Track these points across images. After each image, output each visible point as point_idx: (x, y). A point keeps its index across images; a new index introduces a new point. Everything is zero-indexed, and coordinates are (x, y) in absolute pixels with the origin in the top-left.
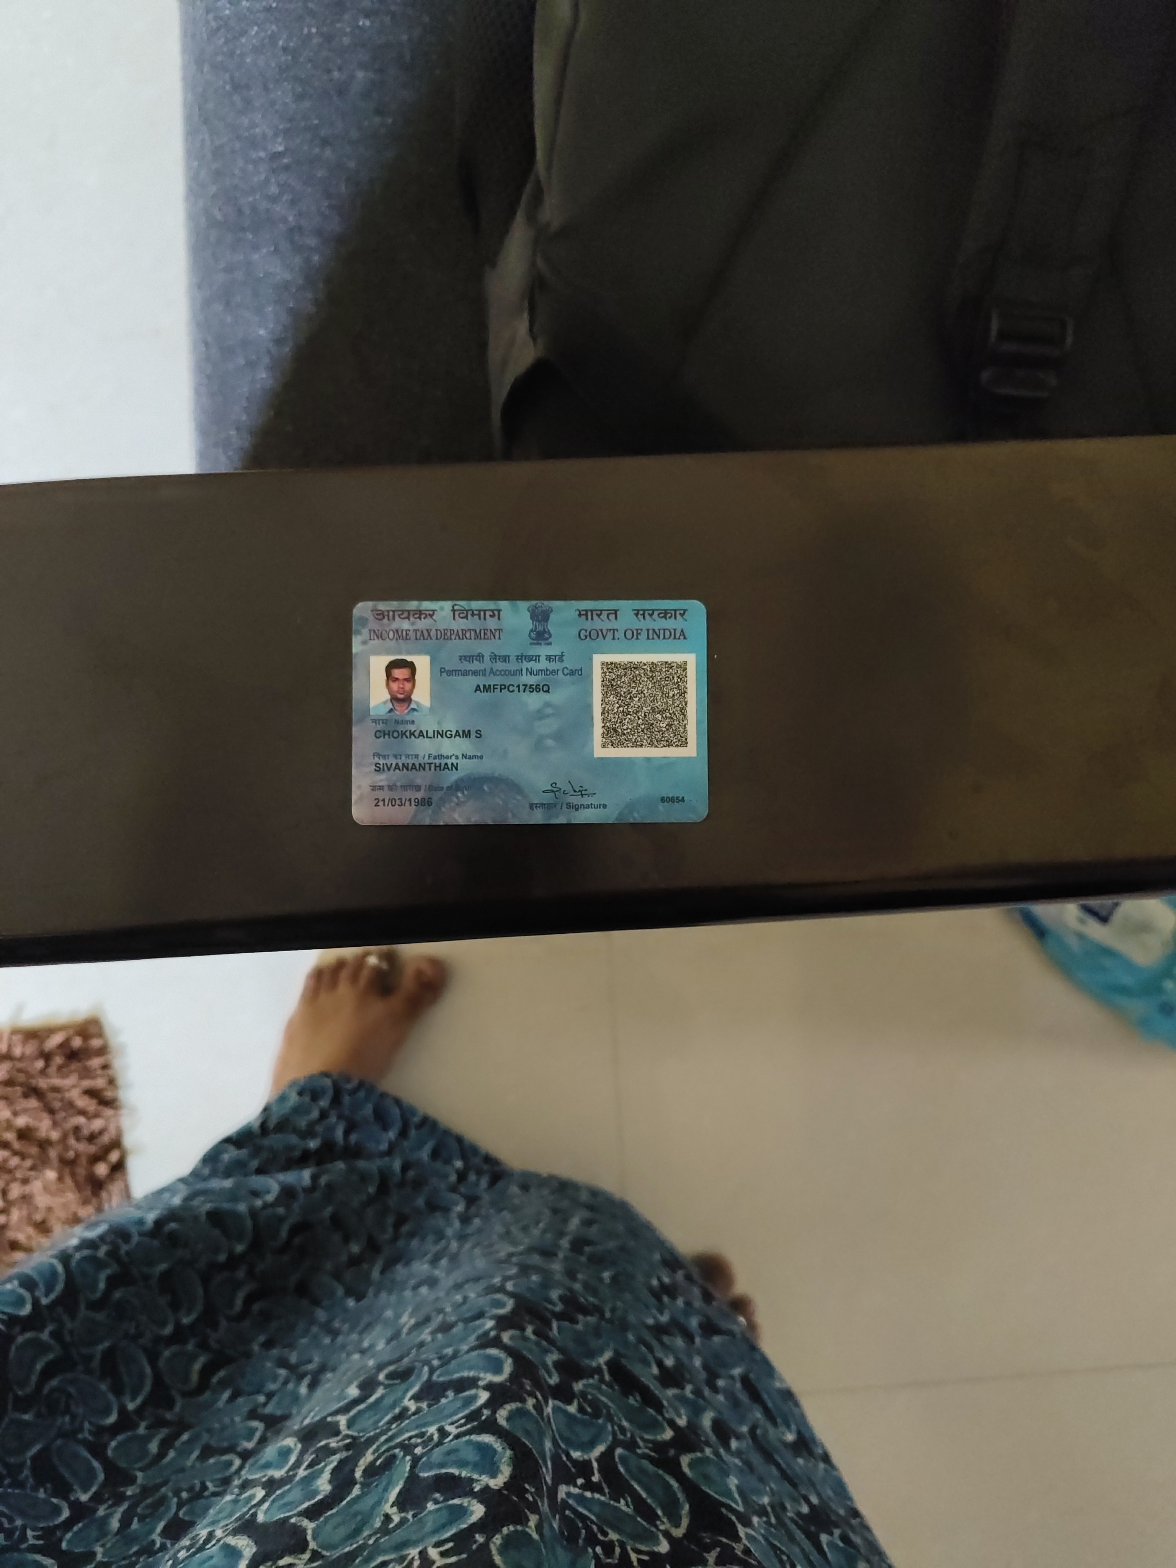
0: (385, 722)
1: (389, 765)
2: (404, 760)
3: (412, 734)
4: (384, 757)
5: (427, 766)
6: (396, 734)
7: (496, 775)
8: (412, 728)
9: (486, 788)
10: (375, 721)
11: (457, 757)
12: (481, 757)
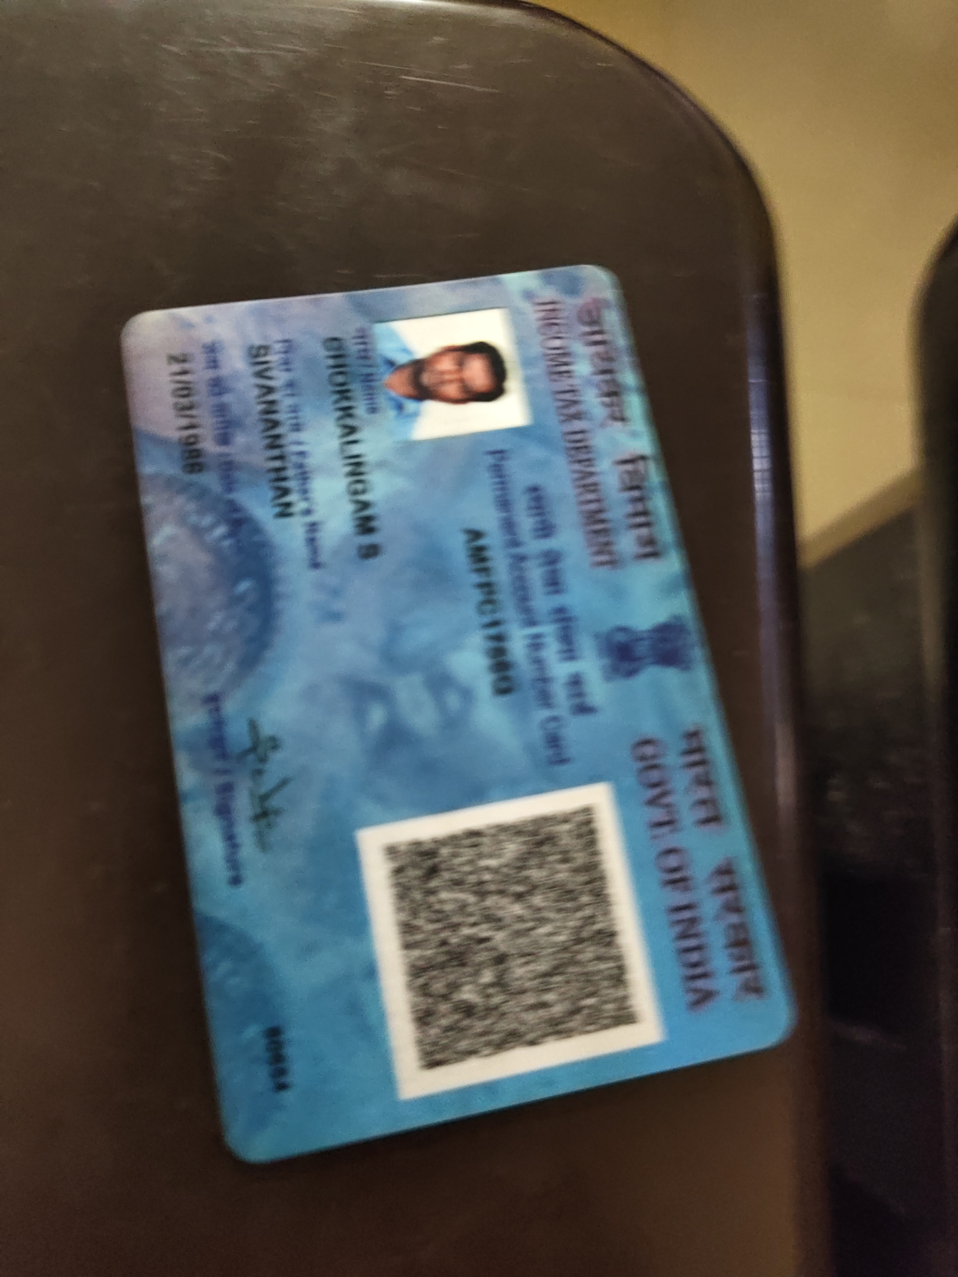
0: (365, 356)
1: (269, 374)
2: (285, 402)
3: (347, 412)
4: (287, 364)
5: (276, 452)
6: (340, 379)
7: (280, 605)
8: (360, 410)
9: (244, 586)
10: (363, 337)
11: (308, 512)
12: (316, 565)
